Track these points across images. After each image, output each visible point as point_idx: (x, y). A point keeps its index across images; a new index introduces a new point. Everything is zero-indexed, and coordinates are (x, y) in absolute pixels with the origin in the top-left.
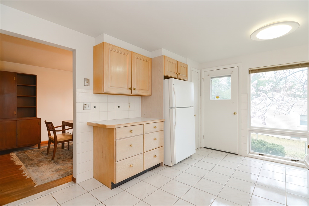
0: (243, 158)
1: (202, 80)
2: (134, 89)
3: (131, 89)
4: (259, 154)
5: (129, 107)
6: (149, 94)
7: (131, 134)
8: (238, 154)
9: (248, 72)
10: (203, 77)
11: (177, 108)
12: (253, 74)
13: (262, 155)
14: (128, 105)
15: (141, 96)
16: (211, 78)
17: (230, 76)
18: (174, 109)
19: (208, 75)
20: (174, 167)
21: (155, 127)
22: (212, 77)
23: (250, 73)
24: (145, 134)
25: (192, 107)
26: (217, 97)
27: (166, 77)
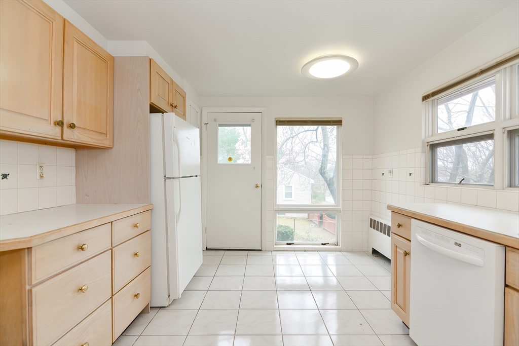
0: (269, 254)
1: (204, 126)
2: (72, 126)
3: (60, 124)
4: (287, 244)
5: (42, 176)
6: (106, 143)
7: (82, 256)
8: (261, 250)
9: (274, 122)
10: (204, 121)
11: (182, 177)
12: (280, 128)
13: (290, 244)
14: (39, 171)
15: (77, 147)
16: (220, 125)
17: (249, 125)
18: (176, 181)
19: (215, 120)
20: (173, 307)
21: (136, 226)
22: (220, 123)
23: (277, 125)
24: (114, 247)
25: (196, 176)
26: (230, 159)
27: (154, 109)
